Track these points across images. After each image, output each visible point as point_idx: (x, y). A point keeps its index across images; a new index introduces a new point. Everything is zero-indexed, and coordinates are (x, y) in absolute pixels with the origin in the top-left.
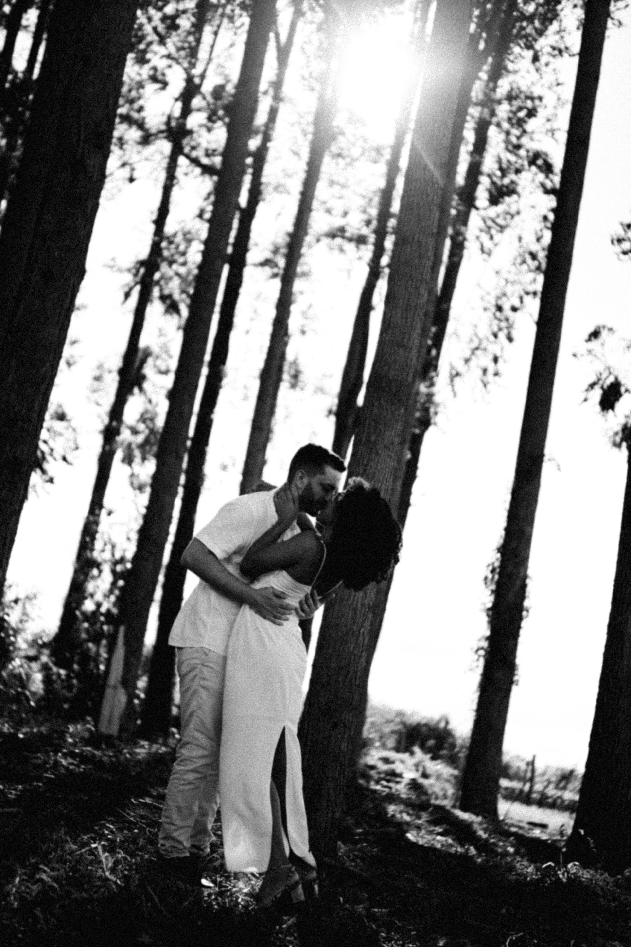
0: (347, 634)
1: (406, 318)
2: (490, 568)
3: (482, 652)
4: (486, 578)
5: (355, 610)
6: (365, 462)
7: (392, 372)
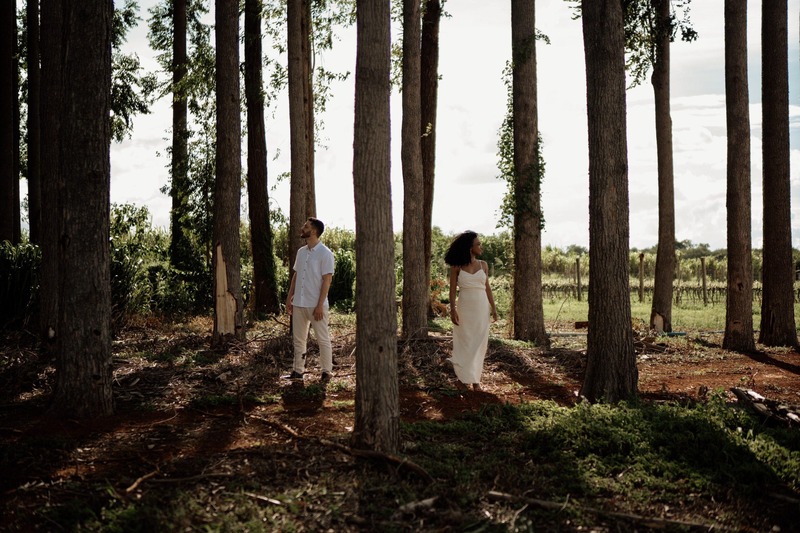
0: (377, 279)
1: (376, 17)
3: (510, 210)
5: (380, 258)
6: (365, 141)
7: (373, 64)
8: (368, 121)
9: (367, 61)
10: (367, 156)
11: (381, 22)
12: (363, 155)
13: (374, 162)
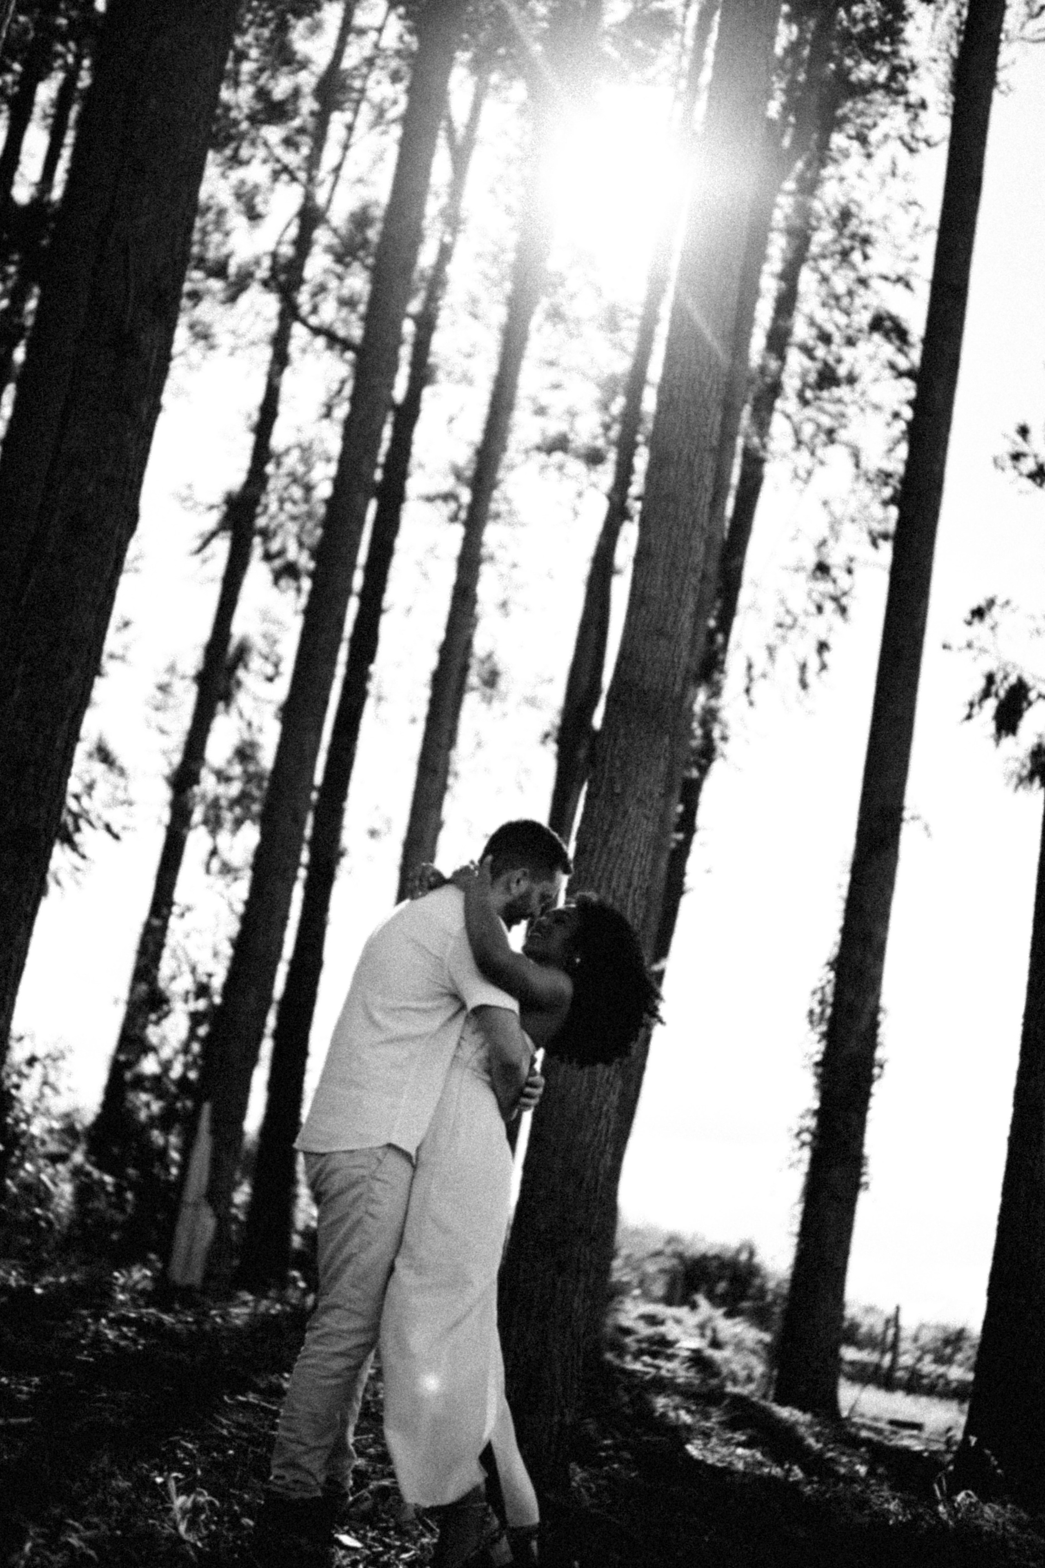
0: (580, 1115)
2: (818, 996)
3: (807, 1137)
4: (811, 1013)
6: (606, 828)
7: (647, 677)
8: (618, 790)
9: (638, 673)
10: (604, 857)
11: (679, 600)
12: (596, 854)
13: (616, 872)
